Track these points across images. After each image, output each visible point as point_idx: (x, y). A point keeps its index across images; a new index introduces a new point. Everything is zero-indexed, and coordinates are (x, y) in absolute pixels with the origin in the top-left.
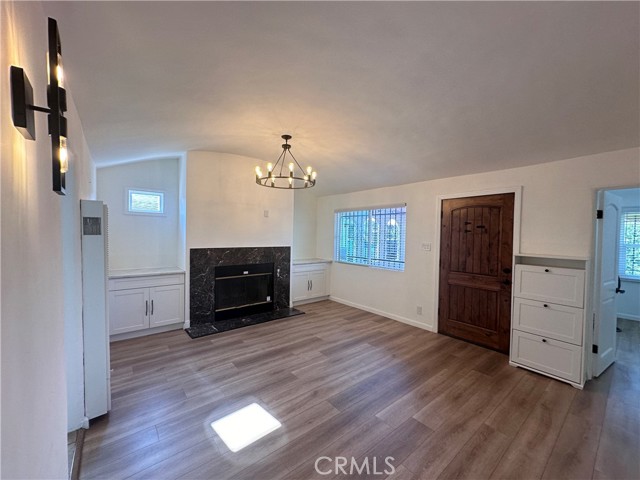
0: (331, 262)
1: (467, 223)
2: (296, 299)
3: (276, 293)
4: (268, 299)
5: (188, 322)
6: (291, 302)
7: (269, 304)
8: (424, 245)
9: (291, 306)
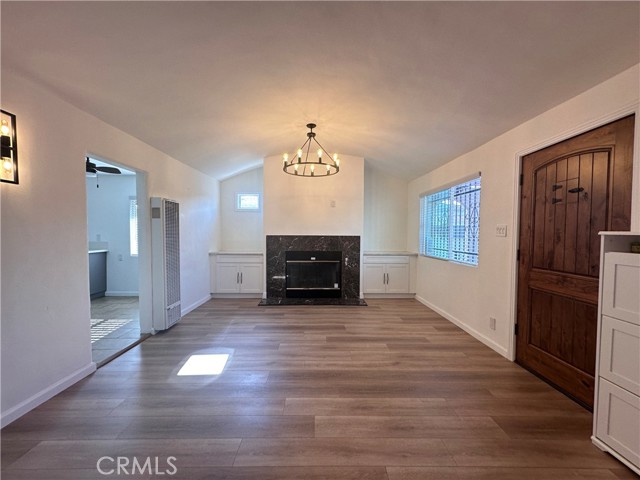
0: (416, 255)
1: (555, 188)
2: (369, 291)
3: (344, 281)
4: (336, 286)
5: (265, 293)
6: (361, 293)
7: (336, 291)
8: (498, 229)
9: (361, 296)
